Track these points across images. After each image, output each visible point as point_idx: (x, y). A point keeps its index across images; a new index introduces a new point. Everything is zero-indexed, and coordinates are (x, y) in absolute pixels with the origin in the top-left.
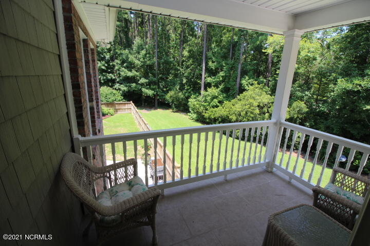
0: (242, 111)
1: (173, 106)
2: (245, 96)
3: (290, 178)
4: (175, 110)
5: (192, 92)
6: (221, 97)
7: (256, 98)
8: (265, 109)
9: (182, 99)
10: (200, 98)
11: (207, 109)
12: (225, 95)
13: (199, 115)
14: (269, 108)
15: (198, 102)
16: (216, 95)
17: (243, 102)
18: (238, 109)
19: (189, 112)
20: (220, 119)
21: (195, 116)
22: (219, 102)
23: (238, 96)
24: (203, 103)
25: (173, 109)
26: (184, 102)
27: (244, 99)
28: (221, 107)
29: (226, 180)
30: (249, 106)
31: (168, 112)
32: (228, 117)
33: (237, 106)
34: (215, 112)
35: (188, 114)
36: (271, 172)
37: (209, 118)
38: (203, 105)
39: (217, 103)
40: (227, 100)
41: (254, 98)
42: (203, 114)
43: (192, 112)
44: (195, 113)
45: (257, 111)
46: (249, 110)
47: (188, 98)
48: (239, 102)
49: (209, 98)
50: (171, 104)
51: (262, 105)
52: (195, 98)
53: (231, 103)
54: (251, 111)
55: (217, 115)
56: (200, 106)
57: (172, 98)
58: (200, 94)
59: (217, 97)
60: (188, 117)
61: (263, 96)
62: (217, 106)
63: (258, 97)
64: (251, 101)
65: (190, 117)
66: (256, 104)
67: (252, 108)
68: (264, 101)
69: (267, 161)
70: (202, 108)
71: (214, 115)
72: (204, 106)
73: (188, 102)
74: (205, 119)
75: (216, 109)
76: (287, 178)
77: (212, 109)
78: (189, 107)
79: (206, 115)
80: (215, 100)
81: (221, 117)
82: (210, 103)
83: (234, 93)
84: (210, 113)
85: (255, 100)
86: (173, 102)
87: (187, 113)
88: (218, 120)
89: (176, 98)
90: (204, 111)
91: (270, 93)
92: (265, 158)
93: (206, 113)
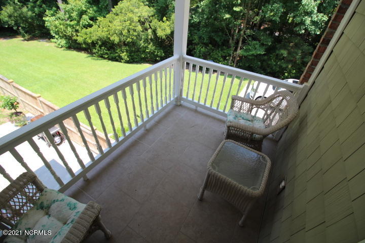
0: (124, 29)
1: (22, 31)
2: (122, 9)
3: (197, 107)
4: (27, 37)
5: (44, 6)
6: (91, 12)
7: (135, 11)
8: (147, 25)
9: (32, 18)
10: (61, 14)
11: (77, 31)
12: (95, 8)
13: (69, 40)
14: (150, 22)
15: (61, 22)
16: (84, 9)
17: (121, 17)
18: (118, 28)
19: (53, 37)
20: (100, 43)
21: (63, 42)
22: (92, 19)
23: (113, 9)
24: (68, 22)
25: (23, 36)
26: (36, 22)
27: (121, 12)
28: (95, 27)
29: (147, 130)
30: (129, 22)
31: (17, 41)
32: (109, 38)
33: (115, 23)
34: (91, 33)
35: (52, 40)
36: (181, 105)
37: (85, 43)
38: (70, 26)
39: (89, 21)
40: (100, 14)
41: (132, 11)
42: (75, 38)
43: (57, 37)
44: (61, 37)
45: (139, 28)
46: (130, 27)
47: (41, 15)
48: (116, 17)
49: (74, 14)
50: (15, 28)
51: (143, 20)
52: (53, 15)
53: (107, 20)
54: (133, 28)
55: (94, 38)
56: (67, 28)
57: (13, 18)
58: (58, 8)
59: (86, 11)
60: (53, 44)
61: (141, 7)
62: (91, 26)
63: (136, 10)
64: (130, 15)
65: (56, 45)
66: (136, 19)
67: (133, 24)
68: (143, 14)
69: (175, 96)
70: (69, 29)
71: (90, 38)
72: (72, 26)
73: (44, 22)
74: (79, 44)
75: (89, 29)
76: (194, 107)
77: (84, 30)
78: (48, 30)
79: (80, 39)
80: (84, 16)
81: (100, 39)
82: (79, 22)
83: (107, 5)
84: (85, 36)
85: (133, 13)
86: (17, 24)
87: (49, 39)
88: (97, 43)
89: (21, 18)
90: (74, 34)
91: (147, 3)
92: (174, 94)
93: (77, 36)
